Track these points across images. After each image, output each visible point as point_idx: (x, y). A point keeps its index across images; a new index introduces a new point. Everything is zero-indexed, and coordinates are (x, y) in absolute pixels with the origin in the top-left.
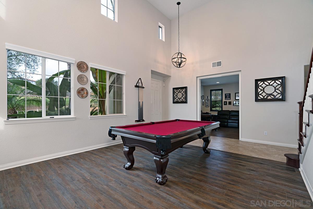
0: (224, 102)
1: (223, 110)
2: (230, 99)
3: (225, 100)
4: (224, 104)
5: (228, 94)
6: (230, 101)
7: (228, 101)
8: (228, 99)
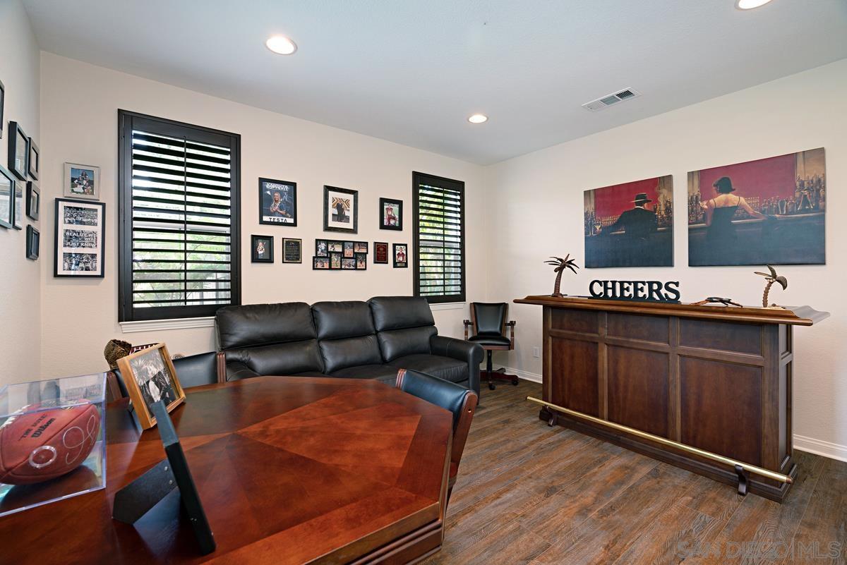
0: (255, 239)
1: (246, 300)
2: (295, 224)
3: (262, 222)
4: (255, 259)
5: (279, 187)
6: (290, 233)
7: (279, 234)
8: (282, 219)
